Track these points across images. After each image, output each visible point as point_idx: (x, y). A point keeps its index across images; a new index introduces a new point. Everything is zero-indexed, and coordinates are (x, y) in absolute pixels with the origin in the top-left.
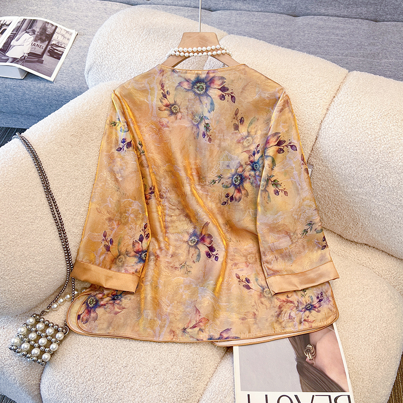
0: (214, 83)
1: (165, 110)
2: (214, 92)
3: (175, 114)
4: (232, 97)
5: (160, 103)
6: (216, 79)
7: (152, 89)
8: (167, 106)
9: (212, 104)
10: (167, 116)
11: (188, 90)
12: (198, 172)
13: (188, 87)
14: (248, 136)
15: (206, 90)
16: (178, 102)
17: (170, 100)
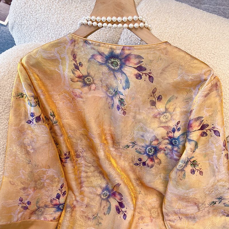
0: (129, 61)
1: (77, 81)
2: (130, 71)
3: (89, 85)
4: (150, 77)
5: (72, 75)
6: (131, 57)
7: (63, 59)
8: (79, 77)
9: (127, 81)
10: (80, 87)
11: (101, 64)
12: (112, 137)
13: (102, 61)
14: (165, 112)
15: (121, 67)
16: (92, 73)
17: (83, 71)
